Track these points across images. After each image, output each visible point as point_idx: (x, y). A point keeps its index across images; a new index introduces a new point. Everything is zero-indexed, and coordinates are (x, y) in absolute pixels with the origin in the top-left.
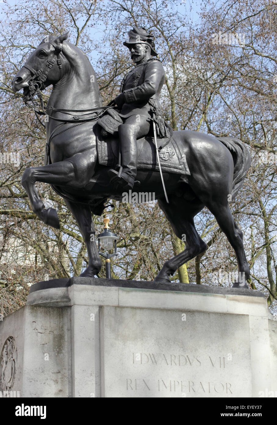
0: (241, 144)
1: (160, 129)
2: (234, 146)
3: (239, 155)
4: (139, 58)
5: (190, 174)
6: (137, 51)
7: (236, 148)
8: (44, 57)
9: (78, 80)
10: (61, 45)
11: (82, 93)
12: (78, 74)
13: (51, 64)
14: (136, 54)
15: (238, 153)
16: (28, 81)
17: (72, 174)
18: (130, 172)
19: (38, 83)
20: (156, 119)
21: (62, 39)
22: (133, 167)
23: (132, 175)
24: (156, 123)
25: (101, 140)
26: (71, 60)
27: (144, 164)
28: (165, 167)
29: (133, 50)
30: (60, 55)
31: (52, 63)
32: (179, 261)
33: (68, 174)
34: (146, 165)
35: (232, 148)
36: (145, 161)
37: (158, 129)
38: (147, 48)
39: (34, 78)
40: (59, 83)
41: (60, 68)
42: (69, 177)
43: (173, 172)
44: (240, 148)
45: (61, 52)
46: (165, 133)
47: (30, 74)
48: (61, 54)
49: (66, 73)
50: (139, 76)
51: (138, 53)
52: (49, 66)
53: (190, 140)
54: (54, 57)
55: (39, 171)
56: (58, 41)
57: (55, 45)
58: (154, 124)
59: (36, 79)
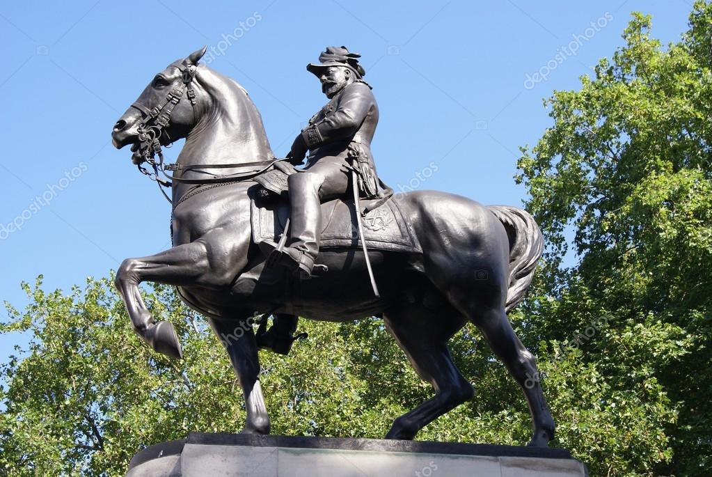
0: (524, 215)
1: (364, 183)
2: (511, 217)
3: (520, 230)
4: (334, 87)
5: (422, 252)
6: (330, 77)
7: (513, 219)
8: (163, 87)
9: (224, 121)
10: (193, 67)
11: (232, 141)
12: (224, 113)
13: (175, 97)
14: (330, 81)
15: (518, 226)
16: (138, 127)
17: (205, 262)
18: (304, 247)
19: (154, 129)
20: (359, 167)
21: (194, 58)
22: (310, 238)
23: (308, 253)
24: (357, 173)
25: (259, 206)
26: (212, 91)
27: (336, 238)
28: (374, 242)
29: (324, 77)
30: (192, 83)
31: (177, 95)
32: (421, 416)
33: (196, 262)
34: (340, 240)
35: (506, 220)
36: (337, 234)
37: (361, 182)
38: (347, 73)
39: (146, 120)
40: (194, 129)
41: (193, 105)
42: (198, 268)
43: (389, 249)
44: (522, 220)
45: (194, 79)
46: (377, 191)
47: (140, 115)
48: (194, 83)
49: (204, 113)
50: (331, 110)
51: (332, 80)
52: (173, 101)
53: (420, 199)
54: (181, 86)
55: (146, 262)
56: (189, 62)
57: (183, 68)
58: (354, 175)
59: (151, 123)
